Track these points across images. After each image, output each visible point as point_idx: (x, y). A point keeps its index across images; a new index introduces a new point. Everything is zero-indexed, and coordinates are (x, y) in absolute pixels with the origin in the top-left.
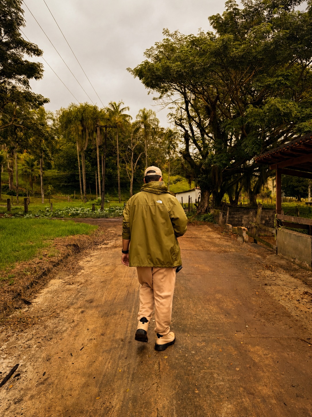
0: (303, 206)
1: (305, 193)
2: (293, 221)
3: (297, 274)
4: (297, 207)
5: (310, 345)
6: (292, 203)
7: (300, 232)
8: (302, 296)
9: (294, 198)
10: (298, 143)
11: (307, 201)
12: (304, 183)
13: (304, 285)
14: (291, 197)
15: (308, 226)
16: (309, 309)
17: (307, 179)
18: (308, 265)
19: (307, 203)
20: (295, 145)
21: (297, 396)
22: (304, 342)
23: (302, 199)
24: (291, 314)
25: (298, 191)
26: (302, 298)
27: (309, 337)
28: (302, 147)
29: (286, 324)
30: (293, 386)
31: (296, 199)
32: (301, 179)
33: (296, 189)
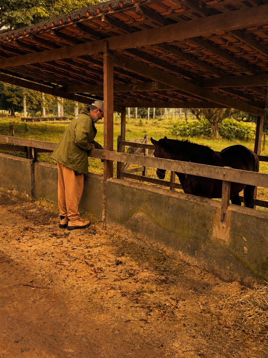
0: (18, 123)
1: (20, 105)
2: (7, 142)
3: (16, 208)
4: (11, 124)
5: (33, 289)
6: (4, 118)
7: (17, 156)
8: (22, 233)
9: (7, 112)
10: (10, 39)
11: (23, 117)
12: (18, 93)
13: (24, 220)
14: (3, 111)
15: (26, 147)
16: (30, 247)
17: (21, 88)
18: (27, 195)
19: (23, 119)
20: (6, 40)
21: (22, 351)
22: (26, 287)
23: (16, 113)
24: (11, 258)
25: (11, 102)
26: (23, 236)
27: (31, 280)
28: (15, 44)
29: (5, 272)
30: (17, 341)
31: (9, 113)
32: (15, 87)
33: (9, 100)
